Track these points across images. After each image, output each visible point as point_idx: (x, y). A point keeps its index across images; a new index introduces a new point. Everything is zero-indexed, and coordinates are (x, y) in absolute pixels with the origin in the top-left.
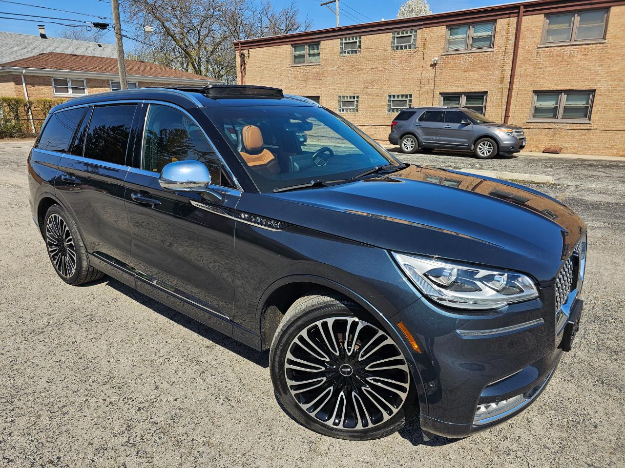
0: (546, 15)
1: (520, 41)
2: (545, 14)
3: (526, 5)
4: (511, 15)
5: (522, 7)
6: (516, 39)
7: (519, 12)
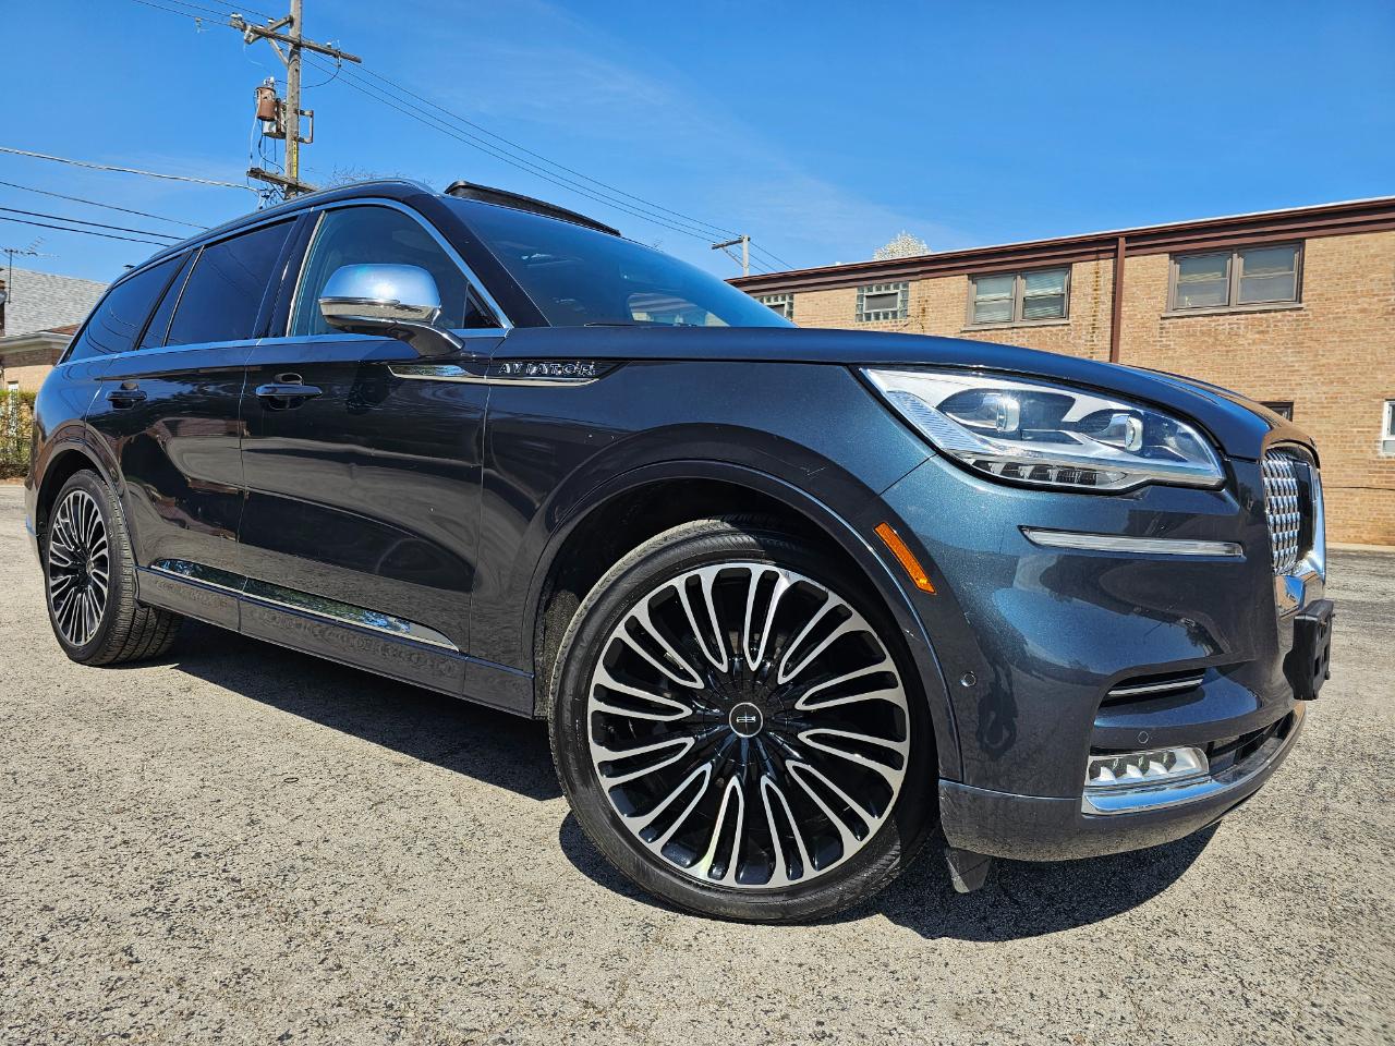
0: (1173, 255)
1: (1124, 304)
2: (1170, 253)
3: (1130, 237)
4: (1102, 256)
5: (1122, 240)
6: (1114, 301)
7: (1117, 249)
